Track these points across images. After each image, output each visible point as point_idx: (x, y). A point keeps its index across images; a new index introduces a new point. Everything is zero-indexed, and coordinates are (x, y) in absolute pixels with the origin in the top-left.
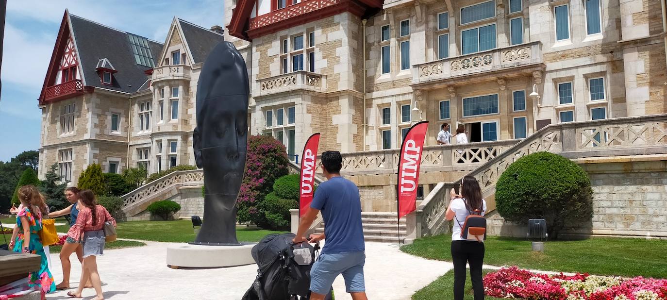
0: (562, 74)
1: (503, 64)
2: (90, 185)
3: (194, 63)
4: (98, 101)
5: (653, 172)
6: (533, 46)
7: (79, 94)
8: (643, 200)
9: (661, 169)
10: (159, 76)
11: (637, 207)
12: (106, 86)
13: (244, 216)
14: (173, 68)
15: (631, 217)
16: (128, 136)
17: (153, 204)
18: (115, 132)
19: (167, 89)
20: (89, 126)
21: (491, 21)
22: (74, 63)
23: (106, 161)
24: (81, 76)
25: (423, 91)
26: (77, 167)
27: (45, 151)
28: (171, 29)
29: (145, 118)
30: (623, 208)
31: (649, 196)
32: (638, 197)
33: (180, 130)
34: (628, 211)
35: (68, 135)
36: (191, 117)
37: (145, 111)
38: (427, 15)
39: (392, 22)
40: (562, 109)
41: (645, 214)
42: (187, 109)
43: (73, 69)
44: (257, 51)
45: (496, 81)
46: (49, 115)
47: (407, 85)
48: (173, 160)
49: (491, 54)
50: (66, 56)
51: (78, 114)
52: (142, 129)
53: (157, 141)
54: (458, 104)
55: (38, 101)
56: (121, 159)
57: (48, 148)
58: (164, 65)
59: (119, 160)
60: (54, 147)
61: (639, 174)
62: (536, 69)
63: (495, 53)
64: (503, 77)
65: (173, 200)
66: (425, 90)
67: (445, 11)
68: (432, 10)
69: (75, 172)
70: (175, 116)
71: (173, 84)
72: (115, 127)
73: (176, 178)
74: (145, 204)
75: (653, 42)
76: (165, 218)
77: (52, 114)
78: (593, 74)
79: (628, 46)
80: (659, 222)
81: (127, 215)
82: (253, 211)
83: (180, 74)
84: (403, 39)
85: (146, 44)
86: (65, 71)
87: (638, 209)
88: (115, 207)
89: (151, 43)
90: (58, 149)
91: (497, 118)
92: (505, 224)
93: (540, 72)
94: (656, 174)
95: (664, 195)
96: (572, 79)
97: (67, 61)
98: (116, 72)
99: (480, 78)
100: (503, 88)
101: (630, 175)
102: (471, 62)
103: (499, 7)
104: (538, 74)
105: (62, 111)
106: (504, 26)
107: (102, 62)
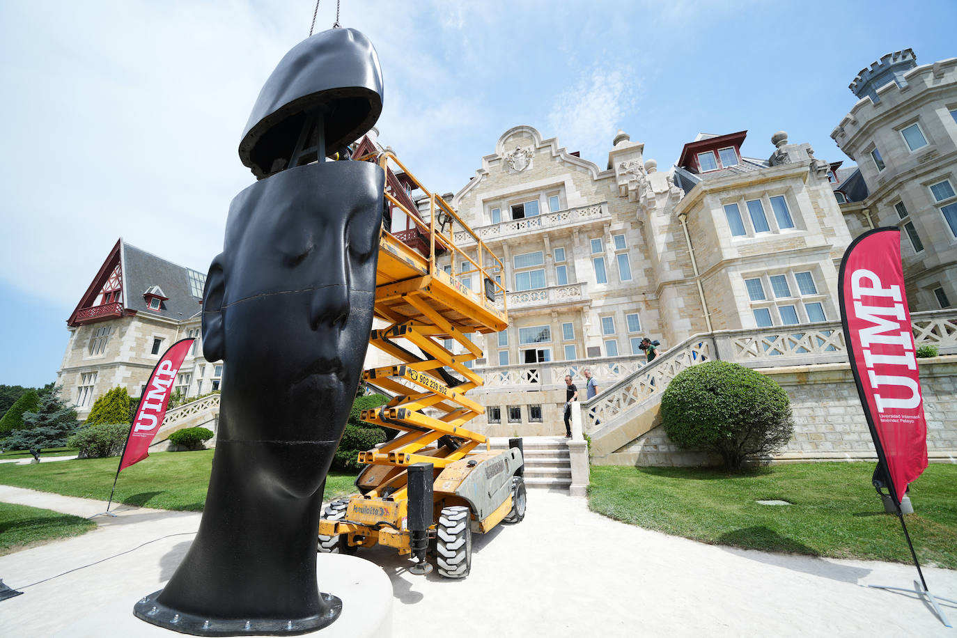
0: (606, 310)
1: (557, 299)
2: (108, 409)
4: (140, 325)
5: (830, 383)
6: (582, 286)
7: (117, 317)
8: (827, 416)
9: (839, 380)
11: (821, 424)
12: (152, 311)
15: (818, 436)
20: (122, 349)
21: (541, 267)
22: (119, 287)
24: (123, 300)
26: (99, 391)
27: (64, 375)
30: (805, 425)
31: (832, 411)
32: (820, 412)
34: (812, 429)
35: (97, 358)
38: (486, 258)
40: (608, 338)
41: (833, 431)
43: (117, 293)
45: (550, 314)
46: (77, 337)
48: (216, 384)
49: (546, 291)
50: (111, 281)
51: (112, 337)
53: (202, 365)
54: (516, 333)
55: (67, 323)
57: (68, 371)
60: (75, 370)
62: (586, 304)
63: (551, 290)
64: (555, 311)
65: (203, 426)
67: (500, 256)
69: (95, 396)
72: (155, 350)
73: (212, 402)
74: (167, 432)
75: (687, 284)
76: (192, 448)
77: (80, 337)
78: (630, 311)
79: (668, 286)
86: (107, 295)
87: (824, 426)
90: (80, 372)
91: (550, 345)
92: (660, 450)
93: (588, 307)
94: (834, 386)
95: (849, 409)
96: (613, 314)
97: (111, 286)
98: (167, 299)
99: (538, 310)
100: (555, 320)
101: (805, 387)
102: (530, 297)
103: (547, 256)
104: (586, 309)
105: (94, 334)
106: (552, 270)
107: (152, 289)
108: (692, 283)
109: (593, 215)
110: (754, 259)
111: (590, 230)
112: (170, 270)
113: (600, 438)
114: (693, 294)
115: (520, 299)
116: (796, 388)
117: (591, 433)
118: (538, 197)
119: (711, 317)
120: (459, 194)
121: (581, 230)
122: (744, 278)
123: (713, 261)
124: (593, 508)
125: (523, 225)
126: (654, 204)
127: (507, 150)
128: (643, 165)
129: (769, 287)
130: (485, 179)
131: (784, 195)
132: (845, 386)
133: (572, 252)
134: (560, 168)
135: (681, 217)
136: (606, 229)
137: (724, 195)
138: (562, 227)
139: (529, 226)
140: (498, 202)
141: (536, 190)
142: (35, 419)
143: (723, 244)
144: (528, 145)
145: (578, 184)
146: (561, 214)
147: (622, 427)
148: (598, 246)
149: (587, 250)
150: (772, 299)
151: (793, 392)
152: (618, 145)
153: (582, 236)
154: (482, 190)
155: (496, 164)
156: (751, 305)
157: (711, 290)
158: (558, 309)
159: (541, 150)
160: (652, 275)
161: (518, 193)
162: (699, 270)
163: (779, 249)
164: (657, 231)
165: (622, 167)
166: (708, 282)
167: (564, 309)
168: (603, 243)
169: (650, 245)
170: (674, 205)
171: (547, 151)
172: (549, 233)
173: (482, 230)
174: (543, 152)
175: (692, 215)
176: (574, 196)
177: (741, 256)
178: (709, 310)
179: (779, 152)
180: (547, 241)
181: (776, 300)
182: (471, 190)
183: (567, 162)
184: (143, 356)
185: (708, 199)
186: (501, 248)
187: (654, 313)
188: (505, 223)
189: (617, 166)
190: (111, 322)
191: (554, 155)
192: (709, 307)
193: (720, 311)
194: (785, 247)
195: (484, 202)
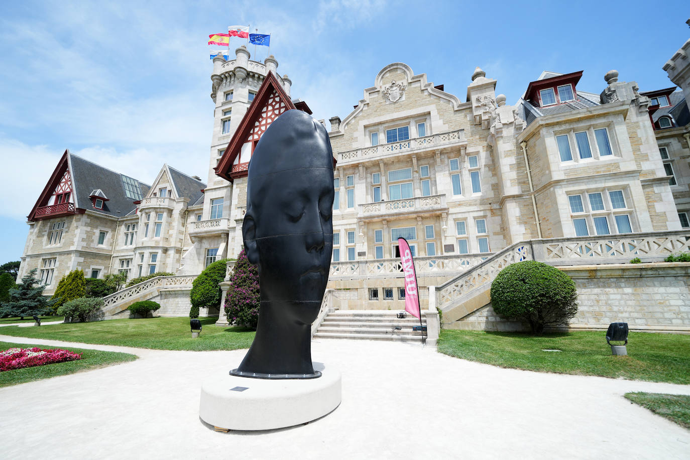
0: (460, 216)
1: (422, 207)
2: (71, 287)
3: (178, 197)
4: (88, 221)
5: (612, 278)
6: (441, 197)
7: (70, 215)
8: (608, 300)
9: (618, 275)
10: (148, 204)
11: (603, 305)
12: (97, 210)
13: (244, 318)
14: (159, 200)
15: (600, 313)
16: (112, 249)
17: (133, 304)
18: (100, 246)
19: (153, 214)
20: (76, 240)
21: (409, 181)
22: (69, 190)
23: (89, 268)
24: (74, 200)
25: (365, 222)
26: (60, 273)
27: (28, 260)
28: (161, 172)
29: (130, 237)
30: (592, 306)
31: (612, 297)
32: (603, 297)
33: (161, 245)
34: (597, 309)
35: (55, 246)
36: (172, 236)
37: (130, 230)
38: (366, 173)
39: (341, 176)
40: (460, 238)
41: (611, 311)
42: (168, 230)
43: (67, 195)
44: (237, 188)
45: (416, 218)
46: (36, 230)
47: (354, 218)
48: (153, 268)
49: (413, 200)
50: (62, 185)
51: (67, 230)
52: (126, 244)
53: (140, 253)
54: (389, 233)
55: (27, 218)
56: (103, 267)
57: (31, 256)
58: (152, 196)
59: (102, 267)
60: (38, 256)
61: (601, 279)
62: (444, 211)
63: (417, 200)
64: (420, 216)
65: (152, 300)
66: (367, 222)
67: (377, 172)
68: (369, 171)
69: (56, 277)
70: (157, 234)
71: (158, 211)
72: (101, 241)
73: (157, 282)
74: (126, 304)
75: (524, 197)
76: (145, 316)
77: (39, 230)
78: (478, 217)
79: (509, 199)
80: (624, 317)
81: (107, 314)
82: (255, 312)
83: (166, 204)
84: (349, 188)
85: (137, 184)
86: (59, 196)
87: (605, 307)
88: (94, 307)
89: (141, 184)
90: (41, 258)
91: (415, 242)
92: (490, 320)
93: (445, 214)
94: (615, 280)
95: (624, 296)
96: (466, 219)
97: (62, 188)
98: (108, 200)
99: (406, 215)
100: (420, 223)
101: (594, 280)
102: (400, 205)
103: (415, 173)
104: (444, 215)
105: (50, 228)
106: (418, 184)
107: (95, 192)
108: (528, 197)
109: (452, 140)
110: (576, 180)
111: (450, 152)
112: (108, 176)
113: (448, 311)
114: (528, 205)
115: (393, 207)
116: (588, 280)
117: (442, 308)
118: (409, 123)
119: (541, 224)
120: (345, 121)
121: (442, 152)
122: (567, 195)
123: (544, 181)
124: (440, 351)
125: (396, 147)
126: (501, 132)
127: (384, 84)
128: (494, 98)
129: (587, 202)
130: (366, 108)
131: (607, 128)
132: (623, 280)
133: (434, 169)
134: (427, 99)
135: (522, 144)
136: (462, 152)
137: (557, 128)
138: (427, 150)
139: (401, 148)
140: (376, 127)
141: (407, 118)
142: (18, 294)
143: (553, 168)
144: (401, 79)
145: (441, 113)
146: (427, 139)
147: (464, 304)
148: (454, 165)
149: (447, 168)
150: (589, 212)
151: (585, 283)
152: (476, 80)
153: (443, 157)
154: (364, 117)
155: (375, 96)
156: (572, 216)
157: (542, 203)
158: (423, 215)
159: (412, 84)
160: (497, 189)
161: (393, 120)
162: (534, 187)
163: (598, 172)
164: (503, 156)
165: (478, 100)
166: (540, 197)
167: (427, 215)
168: (460, 163)
169: (497, 165)
170: (517, 134)
171: (417, 85)
172: (416, 154)
173: (364, 151)
174: (413, 86)
175: (531, 142)
176: (437, 124)
177: (566, 178)
178: (540, 218)
179: (609, 89)
180: (415, 161)
181: (592, 212)
182: (355, 117)
183: (433, 95)
184: (92, 245)
185: (544, 131)
186: (378, 165)
187: (497, 219)
188: (382, 145)
189: (474, 98)
190: (65, 218)
191: (423, 88)
192: (540, 216)
193: (548, 220)
194: (602, 171)
195: (365, 127)
